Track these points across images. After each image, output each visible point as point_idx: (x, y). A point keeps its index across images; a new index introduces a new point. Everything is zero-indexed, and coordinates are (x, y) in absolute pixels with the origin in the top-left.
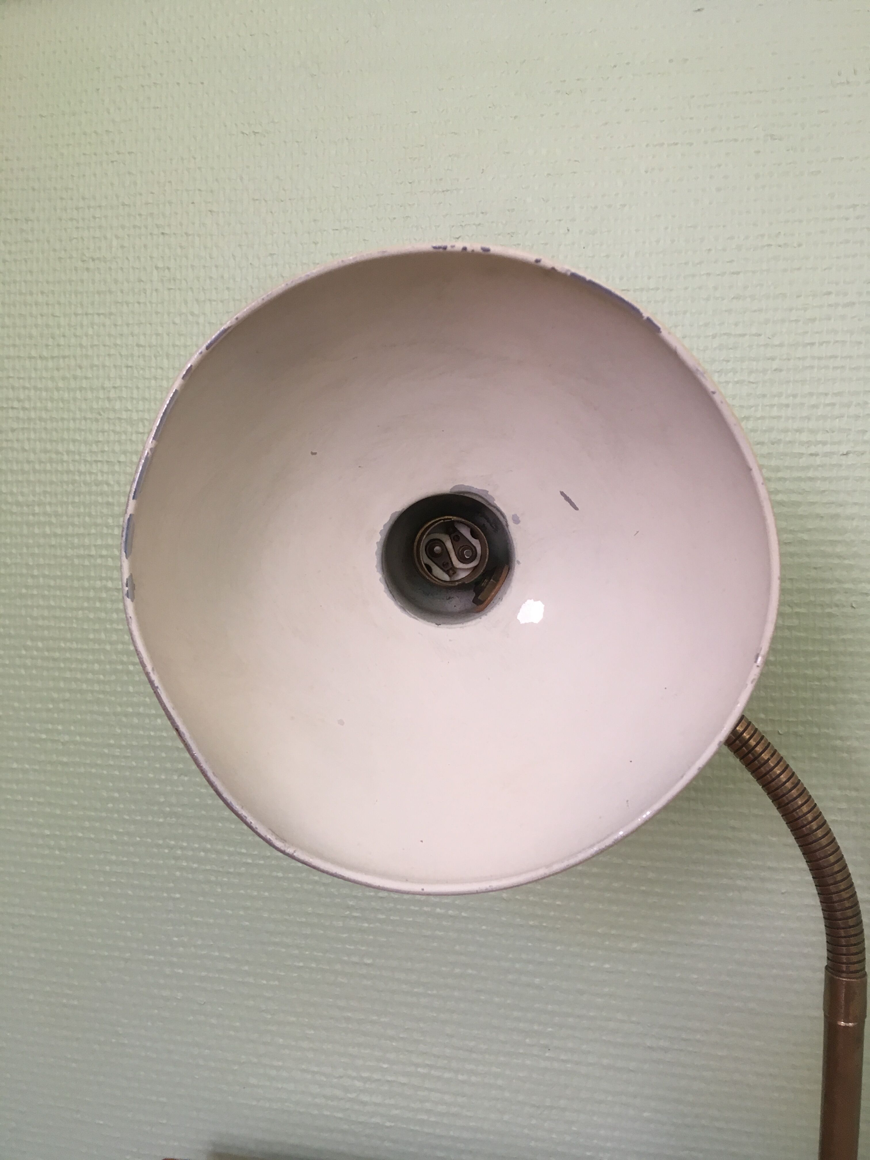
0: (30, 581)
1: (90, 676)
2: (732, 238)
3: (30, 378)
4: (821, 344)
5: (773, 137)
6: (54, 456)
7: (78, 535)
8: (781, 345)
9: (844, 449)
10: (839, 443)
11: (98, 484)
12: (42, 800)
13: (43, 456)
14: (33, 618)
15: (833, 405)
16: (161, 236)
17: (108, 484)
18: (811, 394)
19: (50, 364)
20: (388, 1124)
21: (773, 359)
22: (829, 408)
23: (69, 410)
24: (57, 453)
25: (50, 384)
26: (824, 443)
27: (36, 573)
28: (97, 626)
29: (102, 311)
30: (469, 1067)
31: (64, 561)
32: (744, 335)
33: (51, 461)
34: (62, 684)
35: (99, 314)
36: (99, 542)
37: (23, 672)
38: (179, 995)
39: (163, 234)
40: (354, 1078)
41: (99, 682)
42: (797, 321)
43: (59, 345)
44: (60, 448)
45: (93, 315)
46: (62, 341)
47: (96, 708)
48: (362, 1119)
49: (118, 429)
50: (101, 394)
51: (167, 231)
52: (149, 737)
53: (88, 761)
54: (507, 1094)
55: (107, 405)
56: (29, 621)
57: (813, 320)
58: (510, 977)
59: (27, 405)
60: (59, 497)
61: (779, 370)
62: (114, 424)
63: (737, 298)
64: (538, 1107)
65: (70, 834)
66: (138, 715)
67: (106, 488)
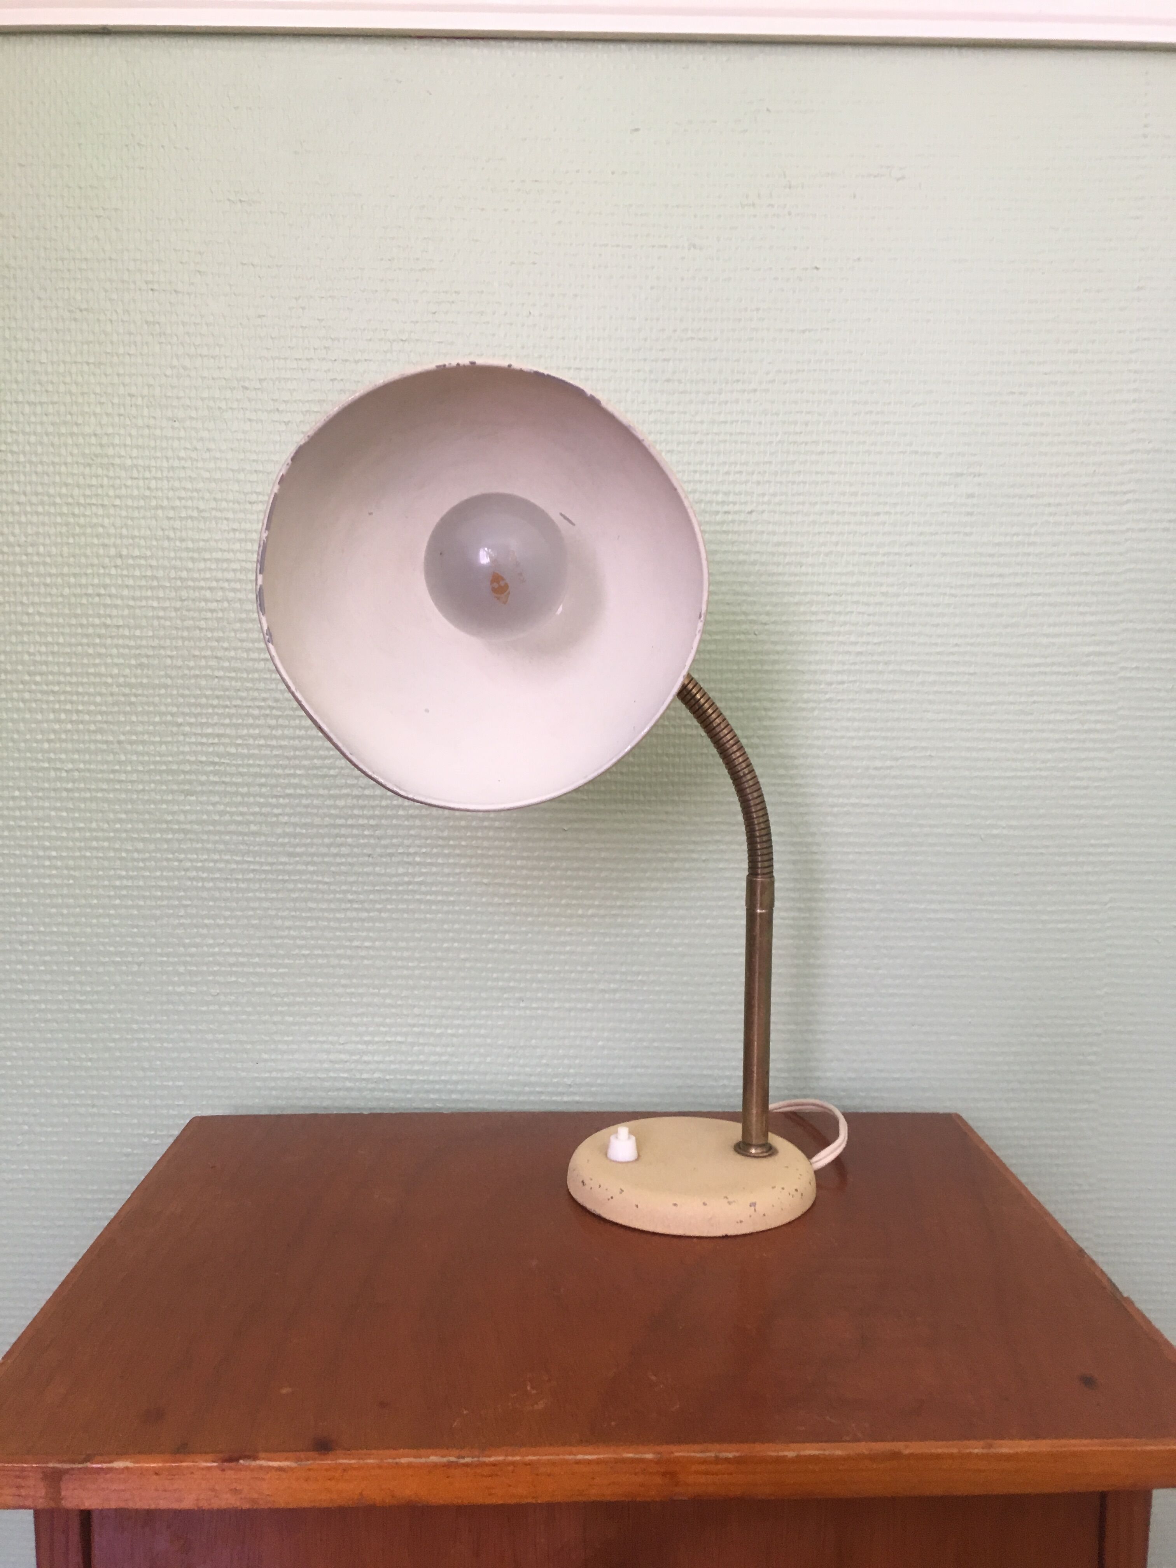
0: (25, 619)
1: (92, 708)
2: (663, 330)
3: (17, 423)
4: (732, 422)
5: (694, 246)
6: (46, 498)
7: (75, 575)
8: (702, 422)
9: (749, 508)
10: (746, 503)
11: (94, 526)
12: (47, 824)
13: (34, 499)
14: (29, 654)
15: (741, 472)
16: (151, 292)
17: (103, 526)
18: (725, 463)
19: (39, 409)
20: (388, 1077)
21: (695, 433)
22: (737, 476)
23: (60, 455)
24: (49, 496)
25: (39, 429)
26: (734, 503)
27: (31, 610)
28: (97, 661)
29: (92, 360)
30: (457, 1022)
31: (60, 599)
32: (673, 412)
33: (42, 503)
34: (63, 716)
35: (88, 363)
36: (96, 581)
37: (21, 705)
38: (193, 989)
39: (152, 290)
40: (357, 1043)
41: (101, 713)
42: (714, 402)
43: (47, 391)
44: (52, 491)
45: (81, 363)
46: (50, 388)
47: (99, 737)
48: (365, 1076)
49: (111, 474)
50: (93, 440)
51: (156, 287)
52: (155, 763)
53: (93, 787)
54: (489, 1041)
55: (98, 450)
56: (26, 657)
57: (726, 403)
58: (490, 946)
59: (15, 448)
60: (53, 538)
61: (700, 443)
62: (108, 469)
63: (668, 381)
64: (514, 1048)
65: (77, 854)
66: (143, 743)
67: (101, 530)
